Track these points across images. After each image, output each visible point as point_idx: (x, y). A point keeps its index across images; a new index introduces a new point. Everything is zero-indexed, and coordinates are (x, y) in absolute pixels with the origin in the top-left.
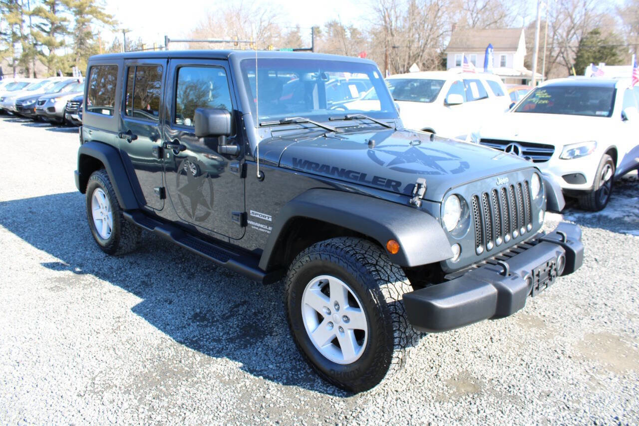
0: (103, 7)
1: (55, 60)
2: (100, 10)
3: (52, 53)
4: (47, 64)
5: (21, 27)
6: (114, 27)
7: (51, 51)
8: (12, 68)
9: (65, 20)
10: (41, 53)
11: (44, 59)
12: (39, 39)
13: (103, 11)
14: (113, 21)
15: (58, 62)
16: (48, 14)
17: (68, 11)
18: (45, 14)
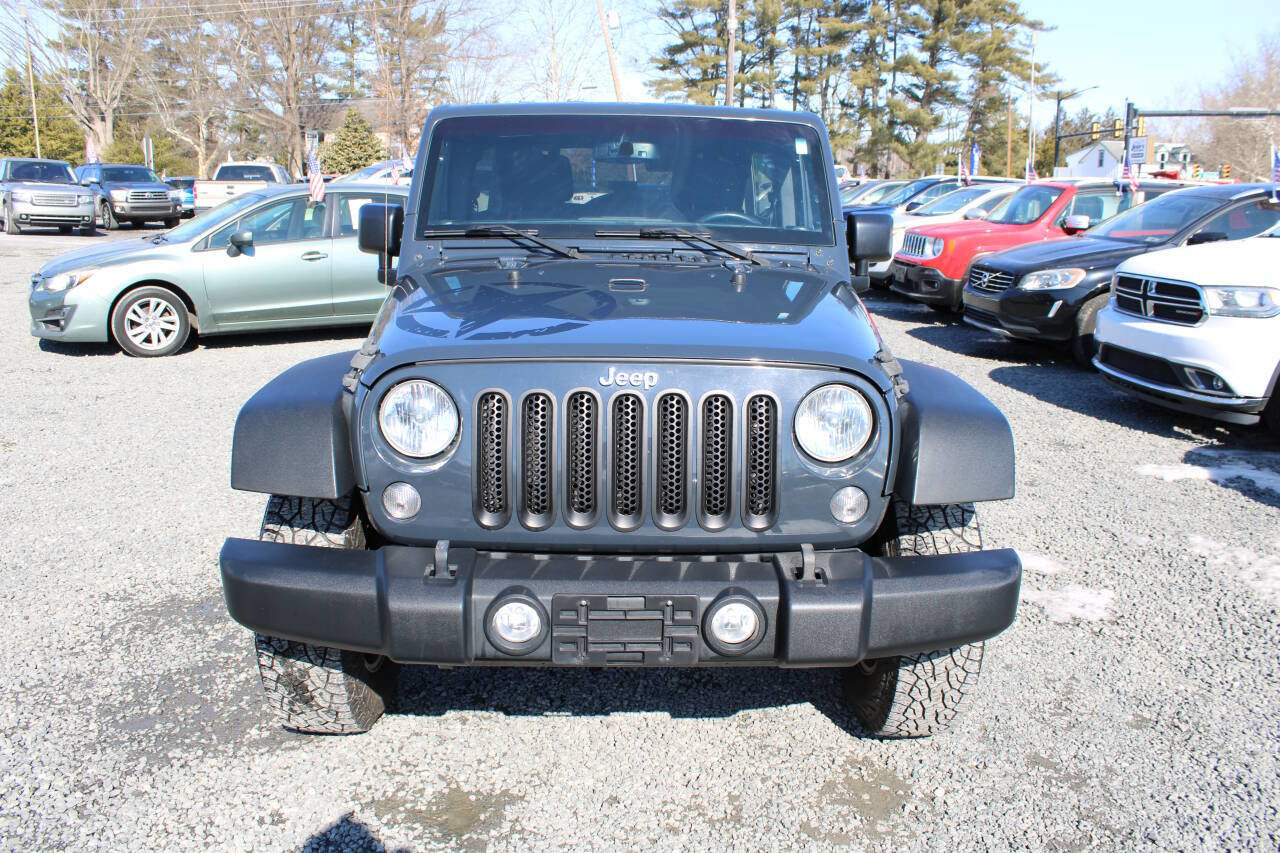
0: (1025, 49)
1: (921, 152)
2: (1019, 55)
3: (920, 138)
4: (907, 159)
5: (875, 93)
6: (1044, 88)
7: (918, 134)
8: (852, 166)
9: (948, 77)
10: (899, 139)
11: (902, 149)
12: (898, 113)
13: (1026, 58)
14: (1043, 77)
15: (925, 156)
16: (920, 67)
17: (959, 61)
18: (915, 68)
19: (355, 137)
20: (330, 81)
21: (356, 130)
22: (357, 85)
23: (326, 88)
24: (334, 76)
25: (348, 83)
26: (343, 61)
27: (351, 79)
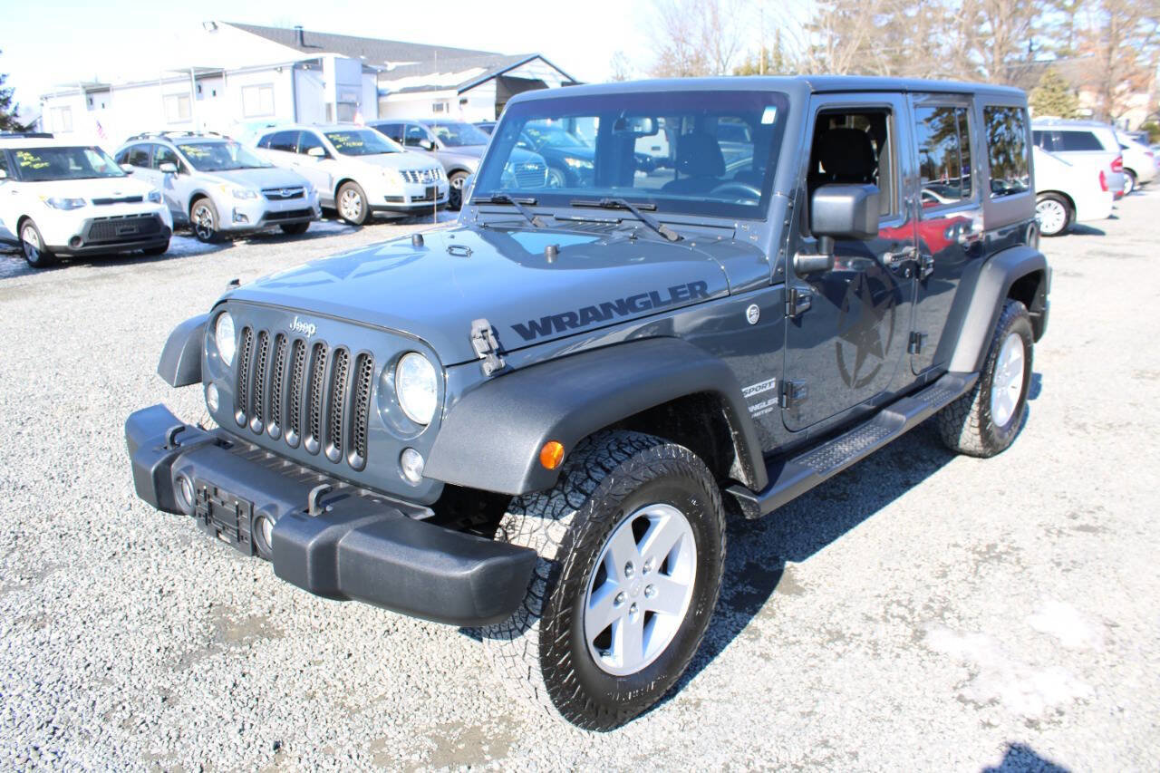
19: (1051, 97)
20: (1045, 41)
21: (1053, 90)
22: (1074, 45)
23: (1043, 49)
24: (1052, 36)
25: (1066, 43)
26: (1063, 21)
27: (1069, 38)
